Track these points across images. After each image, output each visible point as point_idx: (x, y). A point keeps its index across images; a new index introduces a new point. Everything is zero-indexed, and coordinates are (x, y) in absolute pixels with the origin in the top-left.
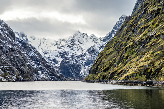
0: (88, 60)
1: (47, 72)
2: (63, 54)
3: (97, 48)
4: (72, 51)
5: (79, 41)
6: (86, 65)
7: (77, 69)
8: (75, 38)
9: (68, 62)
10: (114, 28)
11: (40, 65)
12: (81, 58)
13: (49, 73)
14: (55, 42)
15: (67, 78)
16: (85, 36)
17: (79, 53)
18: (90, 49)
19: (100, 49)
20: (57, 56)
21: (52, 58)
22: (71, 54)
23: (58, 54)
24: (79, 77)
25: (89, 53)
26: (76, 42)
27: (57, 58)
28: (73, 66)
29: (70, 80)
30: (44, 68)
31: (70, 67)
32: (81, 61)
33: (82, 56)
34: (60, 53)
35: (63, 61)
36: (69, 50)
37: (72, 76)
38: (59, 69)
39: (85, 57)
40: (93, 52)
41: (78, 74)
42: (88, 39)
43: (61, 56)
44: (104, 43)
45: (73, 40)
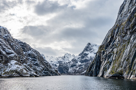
0: (72, 64)
1: (42, 67)
2: (60, 62)
3: (76, 59)
4: (64, 61)
5: (67, 57)
6: (71, 67)
7: (67, 69)
8: (66, 56)
9: (62, 65)
10: (84, 49)
11: (36, 61)
12: (68, 64)
13: (44, 68)
14: (57, 58)
15: (61, 74)
16: (70, 55)
17: (67, 62)
18: (73, 59)
19: (78, 59)
20: (57, 63)
21: (54, 64)
22: (64, 62)
23: (57, 62)
24: (68, 73)
25: (73, 61)
26: (66, 58)
27: (57, 64)
28: (65, 67)
29: (63, 75)
30: (40, 64)
31: (63, 68)
32: (69, 65)
33: (69, 63)
34: (59, 62)
35: (59, 65)
36: (63, 60)
37: (64, 73)
38: (58, 69)
39: (71, 63)
40: (74, 61)
41: (68, 72)
42: (71, 56)
43: (59, 63)
44: (80, 56)
45: (65, 56)
